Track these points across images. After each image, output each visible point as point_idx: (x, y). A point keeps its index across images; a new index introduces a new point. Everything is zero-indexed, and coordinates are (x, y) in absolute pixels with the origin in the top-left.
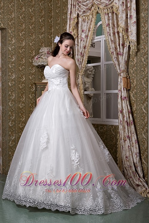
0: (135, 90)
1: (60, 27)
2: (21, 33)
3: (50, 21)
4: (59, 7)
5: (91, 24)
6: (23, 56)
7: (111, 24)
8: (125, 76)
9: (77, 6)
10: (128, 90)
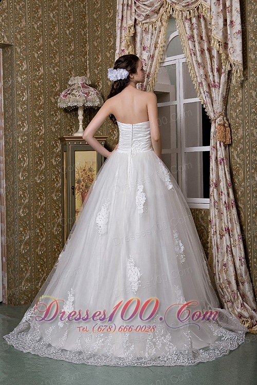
0: (241, 146)
1: (100, 43)
2: (37, 53)
3: (83, 32)
4: (98, 10)
5: (159, 37)
6: (40, 92)
7: (196, 36)
8: (222, 122)
9: (134, 7)
10: (228, 146)
